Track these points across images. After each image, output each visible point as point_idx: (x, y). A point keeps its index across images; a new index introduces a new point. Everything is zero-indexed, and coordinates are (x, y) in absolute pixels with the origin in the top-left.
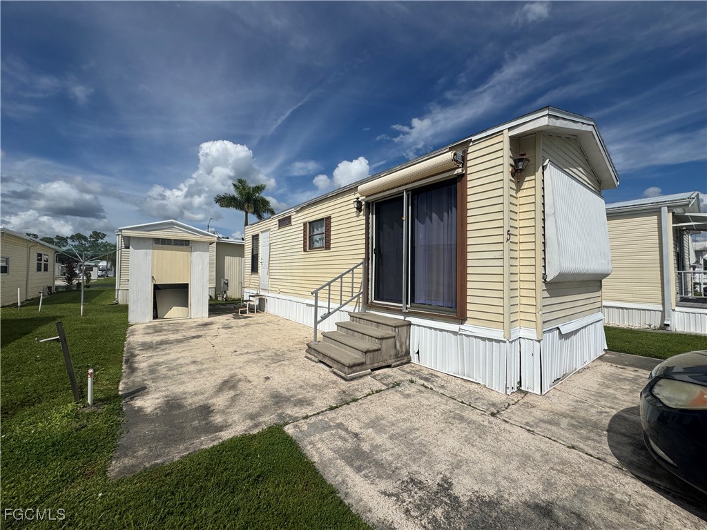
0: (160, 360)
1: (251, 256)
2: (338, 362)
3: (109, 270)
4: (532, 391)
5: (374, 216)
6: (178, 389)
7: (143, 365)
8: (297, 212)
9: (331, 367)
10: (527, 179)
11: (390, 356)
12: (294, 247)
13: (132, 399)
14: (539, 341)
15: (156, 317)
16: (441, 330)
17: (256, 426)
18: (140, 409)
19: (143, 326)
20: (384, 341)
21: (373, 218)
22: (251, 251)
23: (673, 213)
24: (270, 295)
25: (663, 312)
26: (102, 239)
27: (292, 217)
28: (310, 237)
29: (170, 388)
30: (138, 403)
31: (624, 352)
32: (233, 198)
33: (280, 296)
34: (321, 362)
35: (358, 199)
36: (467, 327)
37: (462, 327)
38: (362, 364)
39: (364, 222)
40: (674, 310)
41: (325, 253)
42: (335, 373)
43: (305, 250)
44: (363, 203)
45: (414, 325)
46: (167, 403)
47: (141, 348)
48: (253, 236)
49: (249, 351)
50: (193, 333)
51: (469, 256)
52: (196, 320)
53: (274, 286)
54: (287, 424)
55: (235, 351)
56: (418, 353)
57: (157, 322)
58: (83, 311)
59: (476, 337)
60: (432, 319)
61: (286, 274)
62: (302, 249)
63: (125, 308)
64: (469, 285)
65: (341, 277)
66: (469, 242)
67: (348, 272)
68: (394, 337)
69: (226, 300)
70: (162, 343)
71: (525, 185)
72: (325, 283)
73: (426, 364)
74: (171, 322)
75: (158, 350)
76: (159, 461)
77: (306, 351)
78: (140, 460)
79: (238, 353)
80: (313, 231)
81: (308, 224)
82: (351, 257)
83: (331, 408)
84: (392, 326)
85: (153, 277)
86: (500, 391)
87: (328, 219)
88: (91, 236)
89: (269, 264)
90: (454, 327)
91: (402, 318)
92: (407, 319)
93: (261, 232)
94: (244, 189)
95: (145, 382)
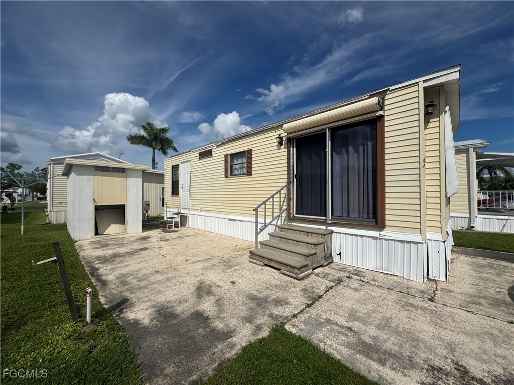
0: (124, 272)
1: (171, 182)
2: (286, 265)
3: (26, 195)
4: (438, 279)
5: (295, 149)
6: (161, 299)
7: (110, 277)
8: (218, 146)
9: (279, 270)
10: (432, 120)
11: (322, 258)
12: (215, 174)
13: (121, 311)
14: (444, 242)
15: (97, 233)
16: (362, 236)
17: (259, 328)
18: (136, 322)
19: (88, 242)
20: (318, 246)
21: (294, 151)
22: (171, 178)
23: (476, 152)
24: (191, 212)
25: (470, 218)
26: (18, 169)
27: (213, 150)
28: (231, 166)
29: (152, 297)
30: (131, 315)
31: (463, 246)
32: (143, 137)
33: (202, 213)
34: (266, 265)
35: (280, 135)
36: (386, 233)
37: (381, 233)
38: (306, 265)
39: (286, 153)
40: (476, 217)
41: (247, 179)
42: (284, 274)
43: (226, 176)
44: (284, 138)
45: (336, 233)
46: (159, 312)
47: (98, 262)
48: (173, 167)
49: (199, 259)
50: (137, 246)
51: (387, 179)
52: (133, 235)
53: (194, 205)
54: (285, 324)
55: (187, 260)
56: (340, 254)
57: (98, 238)
58: (24, 230)
59: (394, 240)
60: (352, 228)
61: (207, 196)
62: (224, 176)
63: (63, 227)
64: (387, 201)
65: (273, 197)
66: (387, 168)
67: (277, 193)
68: (324, 243)
69: (148, 218)
70: (115, 256)
71: (430, 125)
72: (260, 203)
73: (348, 263)
74: (111, 237)
75: (116, 262)
76: (194, 377)
77: (249, 257)
78: (174, 379)
79: (190, 261)
80: (233, 162)
81: (229, 156)
82: (273, 181)
83: (309, 306)
84: (322, 234)
85: (94, 200)
86: (418, 281)
87: (250, 151)
88: (7, 167)
89: (190, 188)
90: (375, 234)
91: (324, 227)
92: (329, 228)
93: (182, 163)
94: (152, 130)
95: (124, 294)
